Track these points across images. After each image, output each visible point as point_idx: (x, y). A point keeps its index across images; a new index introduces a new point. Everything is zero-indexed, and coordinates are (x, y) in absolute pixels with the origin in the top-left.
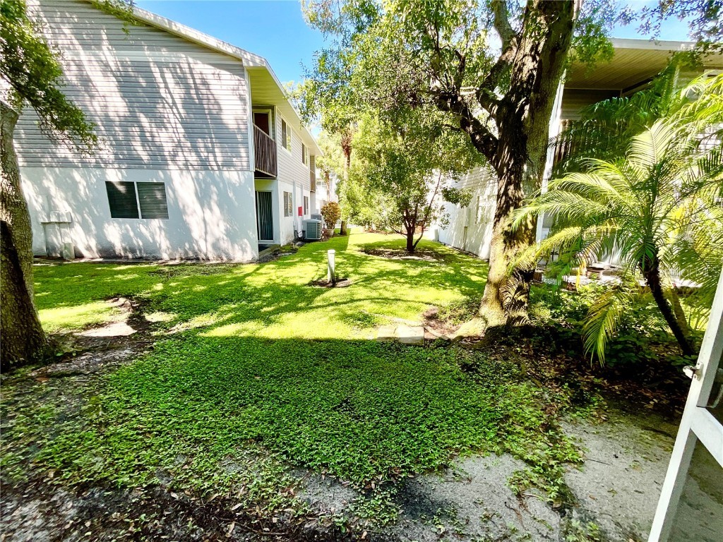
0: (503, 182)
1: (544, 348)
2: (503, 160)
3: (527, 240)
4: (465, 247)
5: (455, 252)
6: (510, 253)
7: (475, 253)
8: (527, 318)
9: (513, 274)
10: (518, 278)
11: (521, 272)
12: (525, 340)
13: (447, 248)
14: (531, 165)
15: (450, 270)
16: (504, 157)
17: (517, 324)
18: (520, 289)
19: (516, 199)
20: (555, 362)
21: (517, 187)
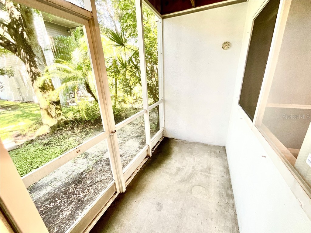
0: (28, 66)
1: (74, 125)
2: (23, 55)
3: (51, 89)
4: (23, 99)
5: (18, 103)
6: (46, 95)
7: (31, 101)
8: (65, 118)
9: (51, 104)
10: (54, 105)
11: (54, 102)
12: (67, 126)
13: (11, 102)
14: (38, 58)
15: (18, 112)
16: (23, 54)
17: (62, 122)
18: (56, 108)
19: (38, 73)
20: (79, 128)
21: (36, 68)
